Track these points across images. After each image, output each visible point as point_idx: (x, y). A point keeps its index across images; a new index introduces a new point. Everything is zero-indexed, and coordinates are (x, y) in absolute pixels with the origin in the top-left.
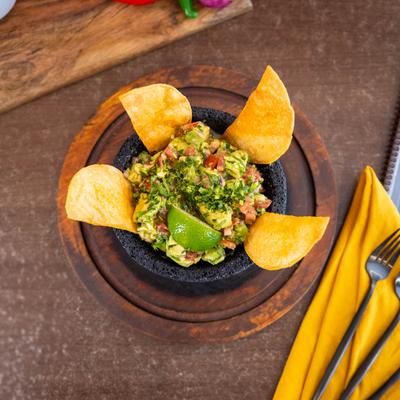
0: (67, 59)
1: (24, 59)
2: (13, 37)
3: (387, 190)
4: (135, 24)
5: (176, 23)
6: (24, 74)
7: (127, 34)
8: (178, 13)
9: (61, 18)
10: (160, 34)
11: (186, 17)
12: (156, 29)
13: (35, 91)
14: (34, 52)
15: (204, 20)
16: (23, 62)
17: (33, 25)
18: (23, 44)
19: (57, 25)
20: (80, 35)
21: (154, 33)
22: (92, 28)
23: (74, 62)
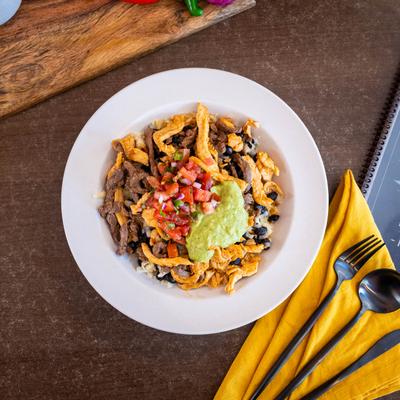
0: (74, 60)
1: (32, 61)
2: (20, 39)
3: (364, 193)
4: (141, 24)
5: (182, 21)
6: (33, 76)
7: (133, 33)
8: (183, 11)
9: (67, 19)
10: (167, 32)
11: (192, 15)
12: (162, 27)
13: (44, 93)
14: (42, 54)
15: (209, 17)
16: (31, 64)
17: (40, 26)
18: (30, 47)
19: (63, 26)
20: (86, 36)
21: (159, 32)
22: (99, 29)
23: (82, 63)
